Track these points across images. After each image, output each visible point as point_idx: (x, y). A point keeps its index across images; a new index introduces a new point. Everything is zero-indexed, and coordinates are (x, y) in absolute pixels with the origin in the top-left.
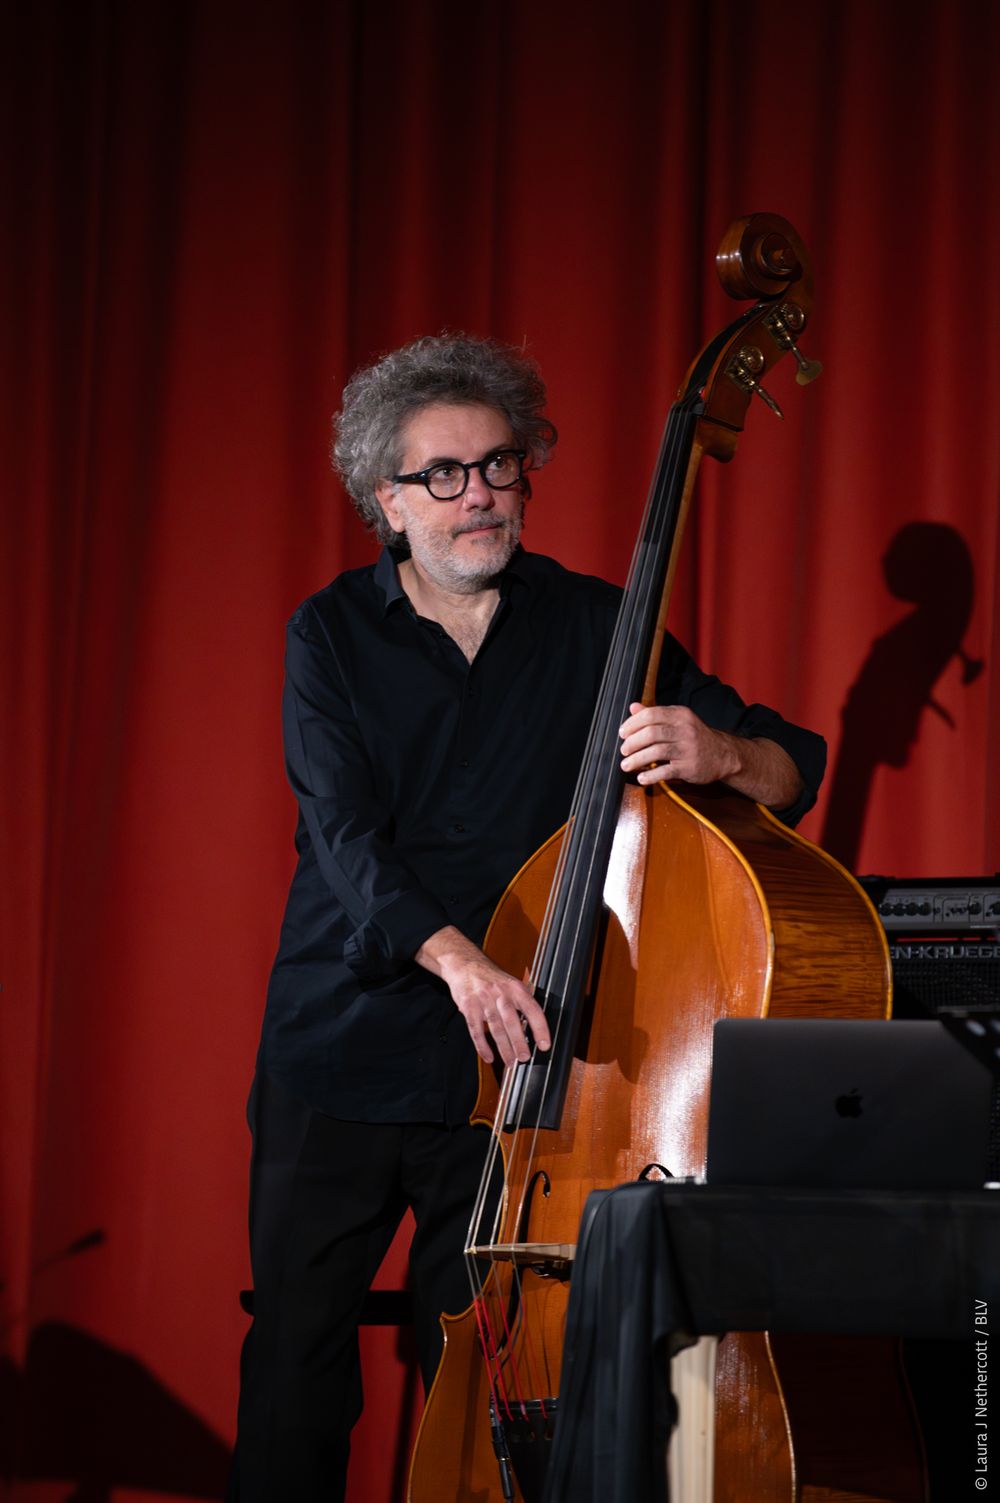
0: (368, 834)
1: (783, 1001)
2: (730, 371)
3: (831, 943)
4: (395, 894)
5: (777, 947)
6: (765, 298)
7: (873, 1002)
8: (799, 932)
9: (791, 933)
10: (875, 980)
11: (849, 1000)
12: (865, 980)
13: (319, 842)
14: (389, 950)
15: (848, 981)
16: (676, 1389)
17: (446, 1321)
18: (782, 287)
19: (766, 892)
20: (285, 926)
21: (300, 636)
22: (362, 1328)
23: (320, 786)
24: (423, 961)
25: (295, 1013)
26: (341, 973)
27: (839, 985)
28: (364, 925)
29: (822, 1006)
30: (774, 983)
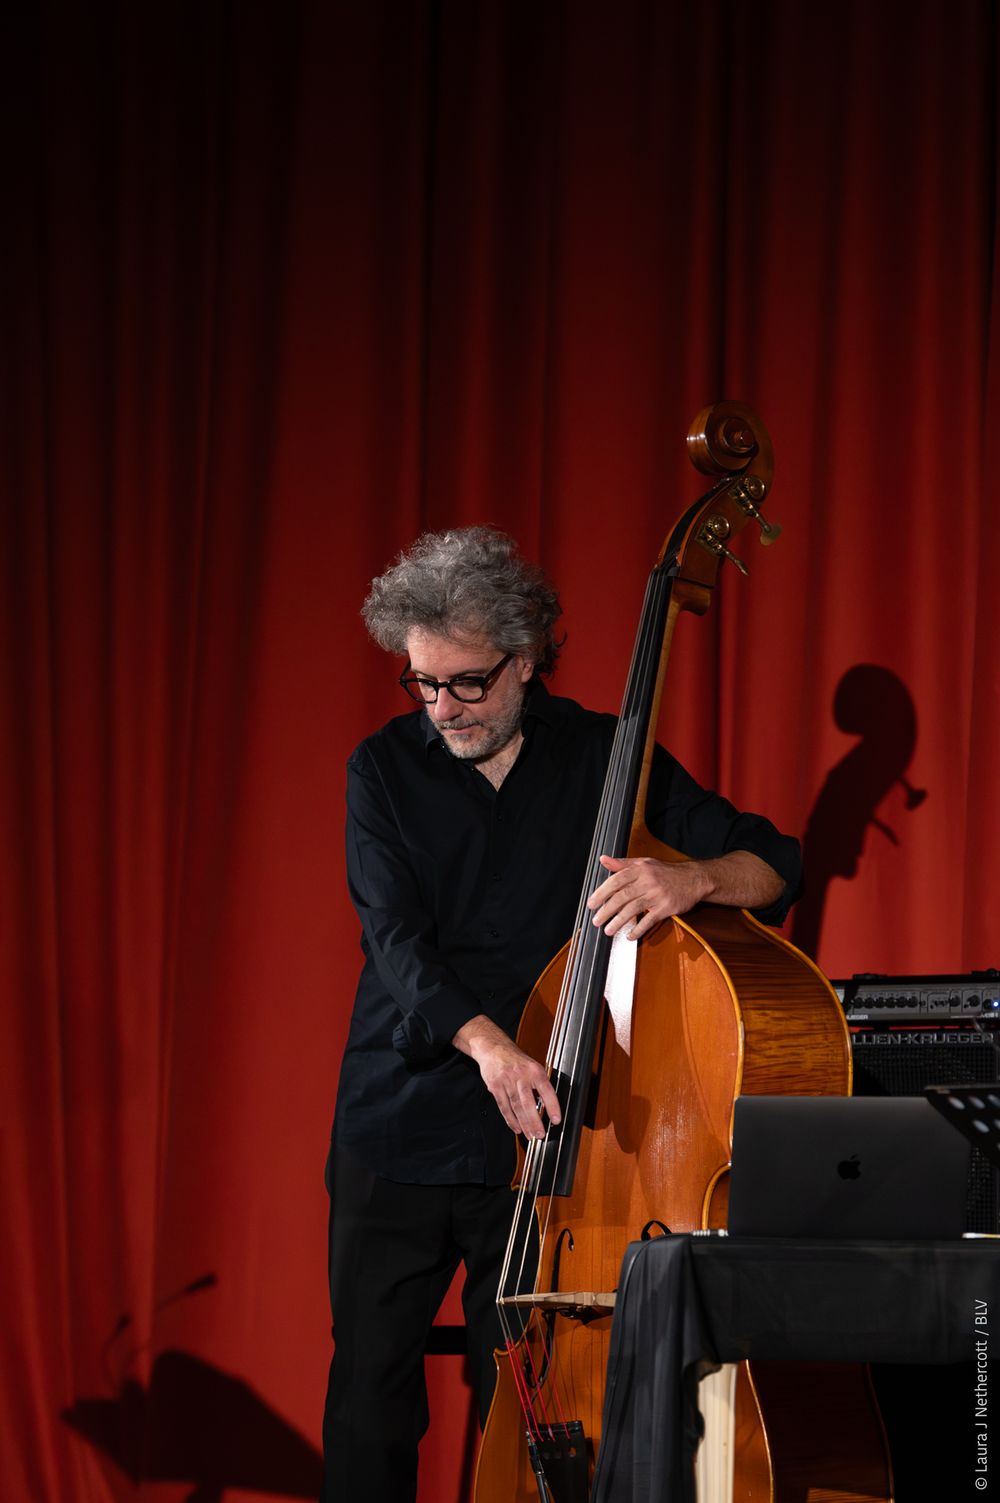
0: (413, 938)
1: (754, 1078)
2: (699, 538)
3: (796, 1026)
4: (436, 988)
5: (746, 1033)
6: (732, 473)
7: (835, 1074)
8: (767, 1018)
9: (759, 1020)
10: (837, 1055)
11: (813, 1073)
12: (828, 1055)
13: (374, 944)
14: (430, 1036)
15: (811, 1058)
16: (702, 1408)
17: (498, 1356)
18: (744, 463)
19: (736, 986)
20: (353, 1019)
21: (357, 772)
22: (428, 1358)
23: (375, 900)
24: (459, 1045)
25: (359, 1093)
26: (395, 1060)
27: (804, 1062)
28: (409, 1014)
29: (790, 1080)
30: (745, 1064)
